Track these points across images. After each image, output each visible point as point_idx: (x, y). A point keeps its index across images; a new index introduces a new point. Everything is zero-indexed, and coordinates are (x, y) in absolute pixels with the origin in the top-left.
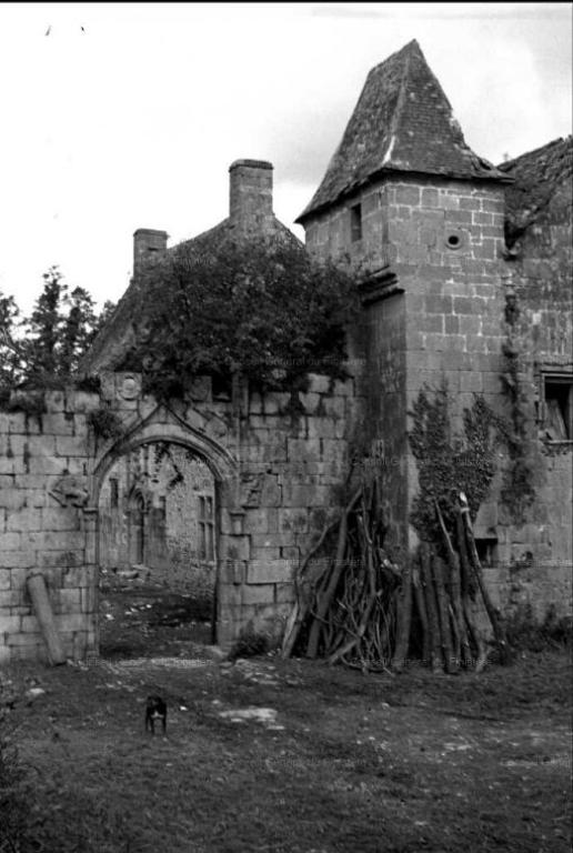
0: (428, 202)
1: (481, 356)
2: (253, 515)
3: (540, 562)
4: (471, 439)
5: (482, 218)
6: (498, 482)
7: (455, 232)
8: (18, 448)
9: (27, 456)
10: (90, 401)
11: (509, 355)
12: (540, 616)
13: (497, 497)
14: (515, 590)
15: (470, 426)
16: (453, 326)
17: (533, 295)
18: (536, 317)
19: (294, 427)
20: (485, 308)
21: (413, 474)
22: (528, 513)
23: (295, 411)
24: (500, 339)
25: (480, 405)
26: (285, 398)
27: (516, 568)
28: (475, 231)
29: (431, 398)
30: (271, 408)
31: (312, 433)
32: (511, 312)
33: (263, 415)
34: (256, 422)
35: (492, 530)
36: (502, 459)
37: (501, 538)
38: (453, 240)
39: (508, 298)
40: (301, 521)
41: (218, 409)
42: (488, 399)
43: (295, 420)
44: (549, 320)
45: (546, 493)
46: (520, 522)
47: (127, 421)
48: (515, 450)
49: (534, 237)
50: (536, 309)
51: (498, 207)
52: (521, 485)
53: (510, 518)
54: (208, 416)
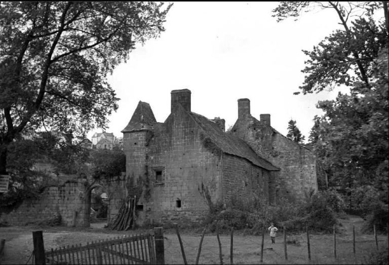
0: (131, 137)
1: (141, 167)
2: (111, 200)
3: (152, 210)
4: (138, 184)
5: (141, 138)
6: (143, 193)
7: (136, 142)
8: (74, 189)
9: (75, 190)
10: (84, 180)
11: (147, 166)
12: (151, 222)
13: (143, 196)
14: (147, 216)
15: (138, 182)
16: (135, 161)
17: (152, 153)
18: (152, 158)
19: (119, 183)
20: (141, 157)
21: (127, 192)
22: (150, 200)
23: (119, 180)
24: (145, 163)
25: (140, 178)
26: (117, 177)
27: (147, 211)
28: (140, 141)
29: (130, 177)
30: (114, 179)
31: (122, 184)
32: (147, 157)
33: (113, 181)
34: (112, 182)
35: (142, 203)
36: (144, 188)
37: (144, 205)
38: (135, 144)
39: (146, 154)
40: (120, 202)
41: (105, 180)
42: (142, 176)
43: (119, 181)
44: (155, 158)
45: (153, 195)
46: (148, 202)
47: (90, 183)
48: (147, 186)
49: (152, 141)
50: (152, 156)
51: (144, 135)
52: (148, 193)
53: (145, 201)
54: (104, 182)
